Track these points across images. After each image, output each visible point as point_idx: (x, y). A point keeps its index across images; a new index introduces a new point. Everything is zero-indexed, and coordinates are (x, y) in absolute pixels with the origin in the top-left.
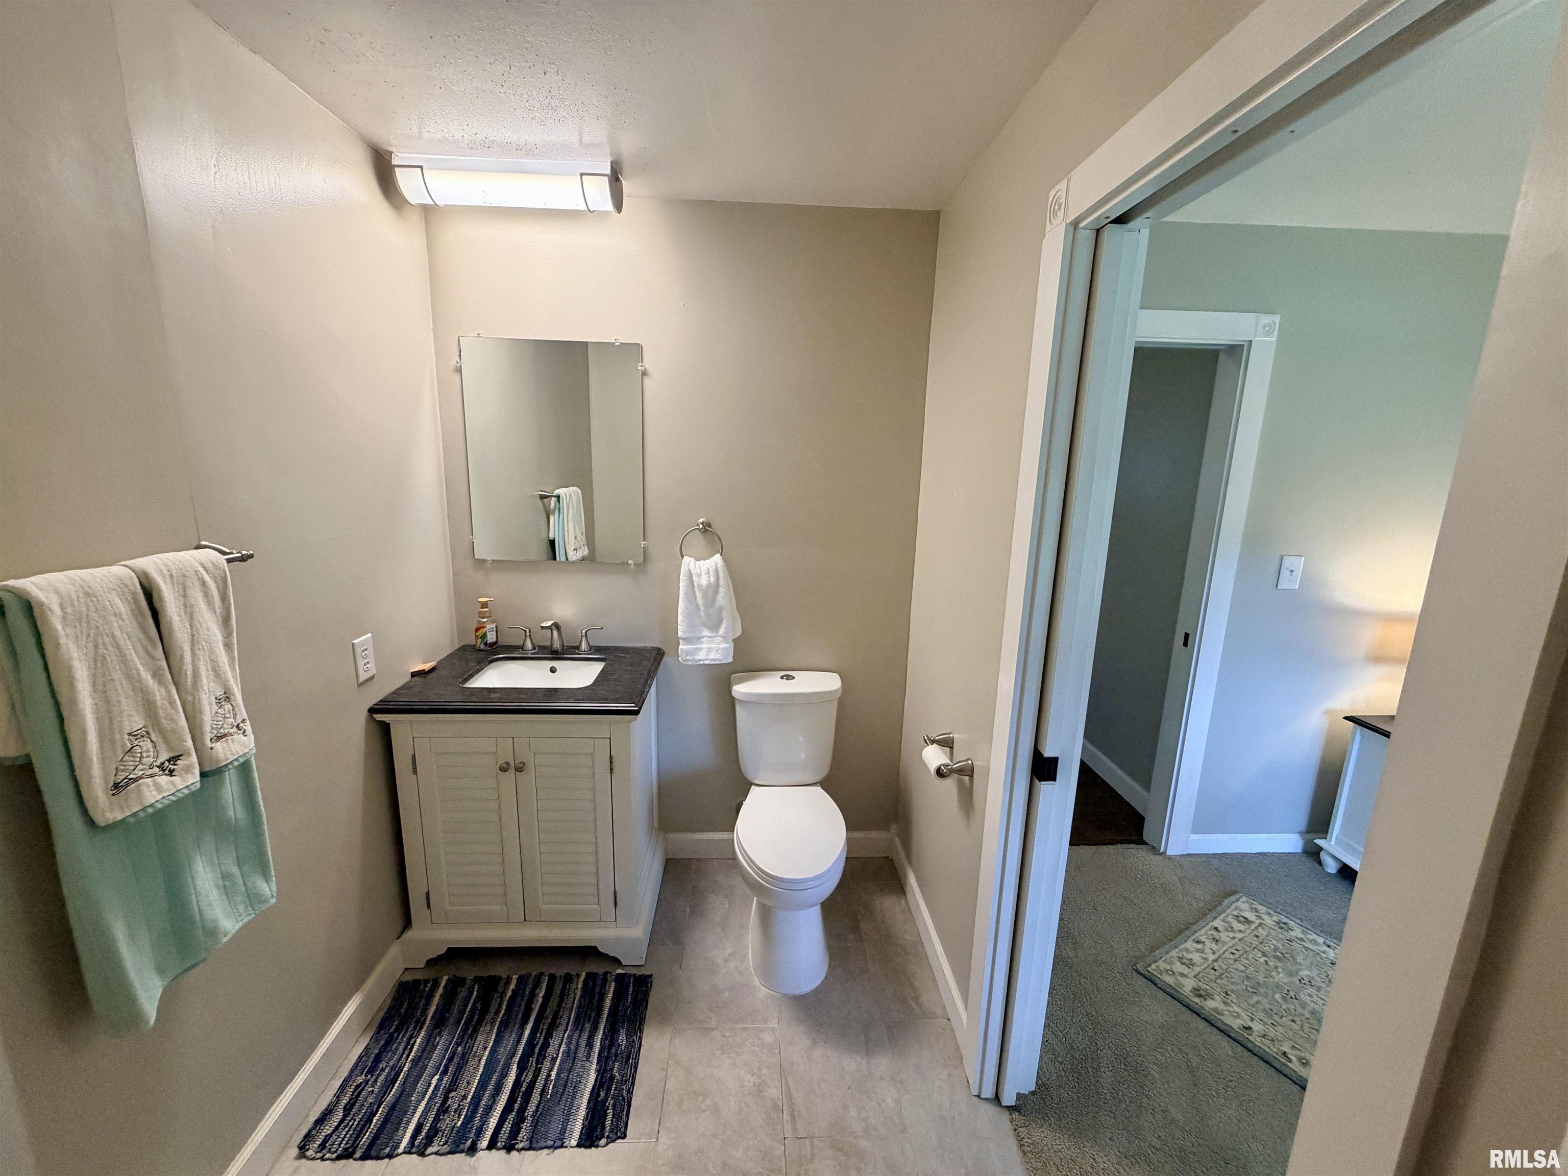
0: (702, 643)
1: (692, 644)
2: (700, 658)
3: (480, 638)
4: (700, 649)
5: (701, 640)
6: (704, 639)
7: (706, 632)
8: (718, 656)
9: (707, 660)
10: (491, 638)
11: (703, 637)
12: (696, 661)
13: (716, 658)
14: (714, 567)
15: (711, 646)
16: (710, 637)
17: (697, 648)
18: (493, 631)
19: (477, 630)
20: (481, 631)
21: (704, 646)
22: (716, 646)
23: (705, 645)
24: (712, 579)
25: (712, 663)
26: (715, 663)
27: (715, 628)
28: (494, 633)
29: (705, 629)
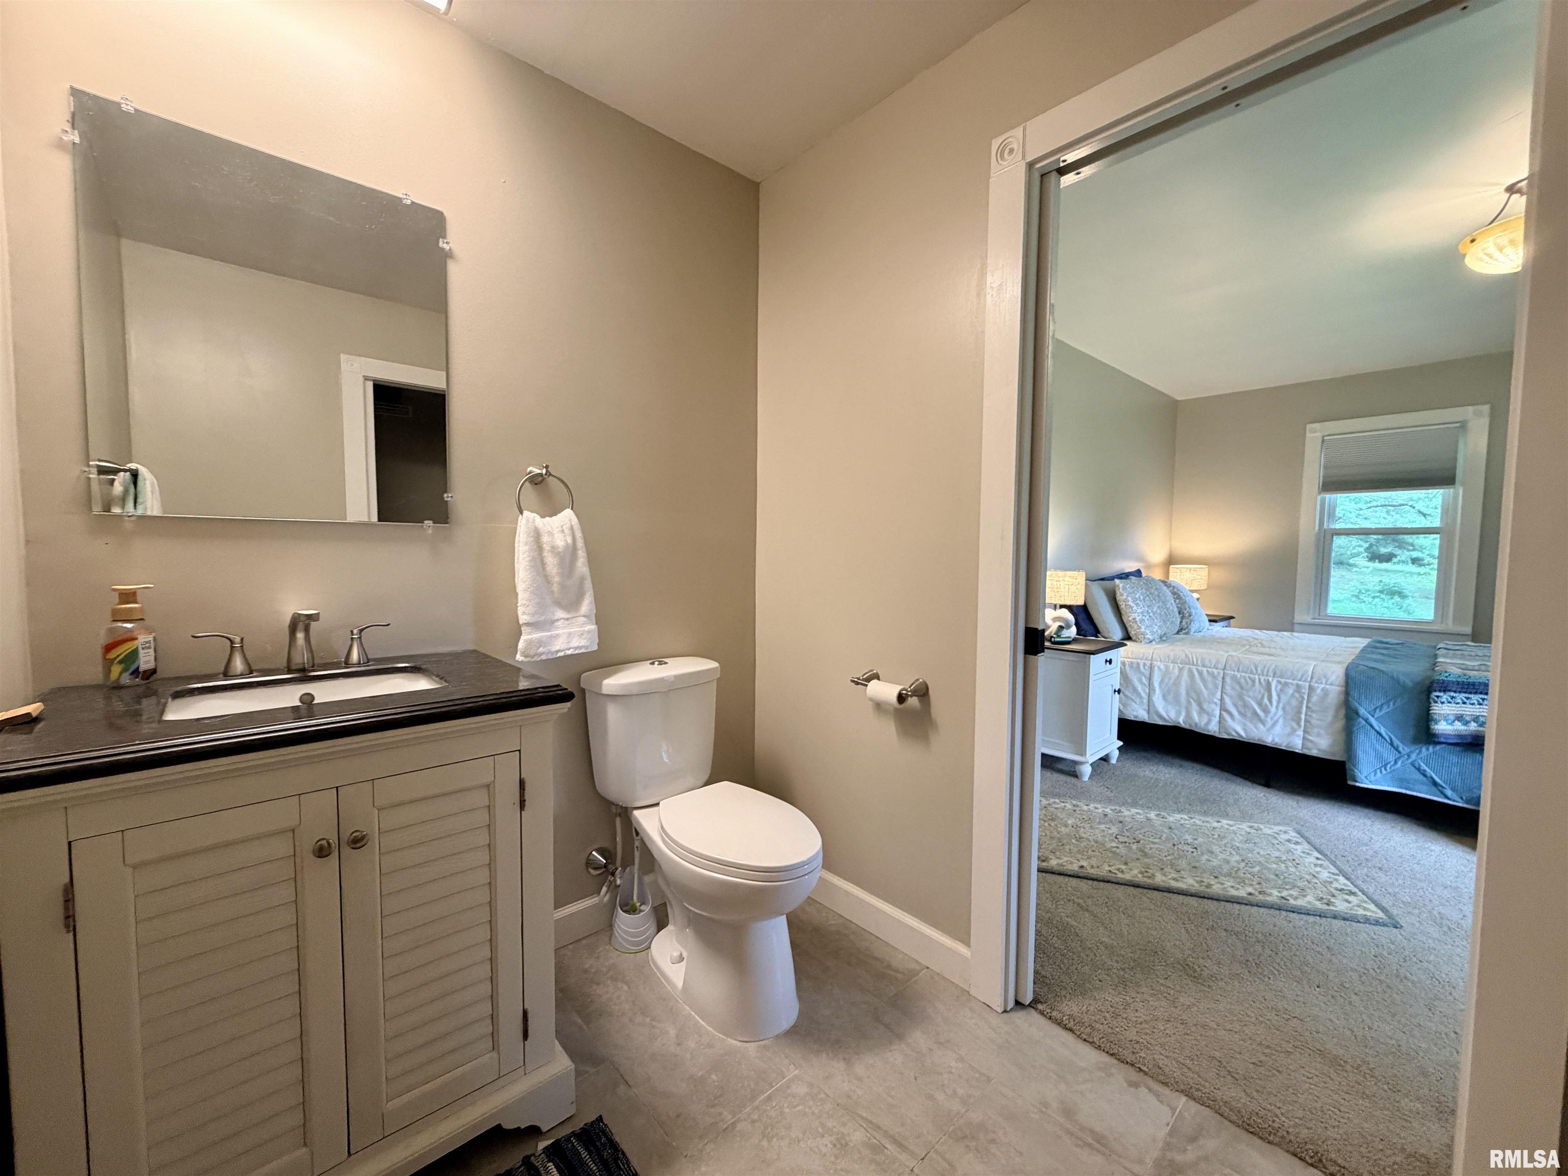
0: (558, 628)
1: (543, 631)
2: (557, 648)
3: (120, 662)
4: (557, 636)
5: (556, 624)
6: (560, 623)
7: (560, 614)
8: (583, 643)
9: (569, 649)
10: (146, 661)
11: (558, 620)
12: (553, 654)
13: (581, 645)
14: (568, 525)
15: (571, 630)
16: (567, 619)
17: (551, 636)
18: (149, 648)
19: (109, 648)
20: (122, 650)
21: (560, 631)
22: (577, 629)
23: (562, 630)
24: (569, 540)
25: (577, 652)
26: (580, 651)
27: (572, 605)
28: (152, 651)
29: (558, 610)
